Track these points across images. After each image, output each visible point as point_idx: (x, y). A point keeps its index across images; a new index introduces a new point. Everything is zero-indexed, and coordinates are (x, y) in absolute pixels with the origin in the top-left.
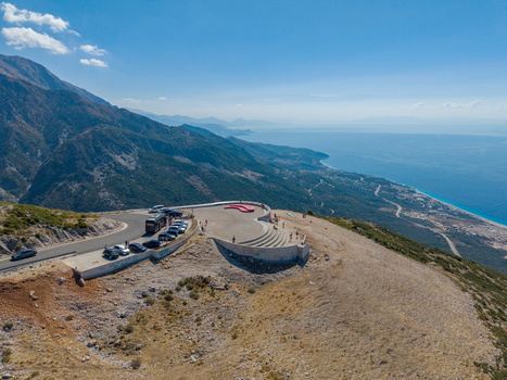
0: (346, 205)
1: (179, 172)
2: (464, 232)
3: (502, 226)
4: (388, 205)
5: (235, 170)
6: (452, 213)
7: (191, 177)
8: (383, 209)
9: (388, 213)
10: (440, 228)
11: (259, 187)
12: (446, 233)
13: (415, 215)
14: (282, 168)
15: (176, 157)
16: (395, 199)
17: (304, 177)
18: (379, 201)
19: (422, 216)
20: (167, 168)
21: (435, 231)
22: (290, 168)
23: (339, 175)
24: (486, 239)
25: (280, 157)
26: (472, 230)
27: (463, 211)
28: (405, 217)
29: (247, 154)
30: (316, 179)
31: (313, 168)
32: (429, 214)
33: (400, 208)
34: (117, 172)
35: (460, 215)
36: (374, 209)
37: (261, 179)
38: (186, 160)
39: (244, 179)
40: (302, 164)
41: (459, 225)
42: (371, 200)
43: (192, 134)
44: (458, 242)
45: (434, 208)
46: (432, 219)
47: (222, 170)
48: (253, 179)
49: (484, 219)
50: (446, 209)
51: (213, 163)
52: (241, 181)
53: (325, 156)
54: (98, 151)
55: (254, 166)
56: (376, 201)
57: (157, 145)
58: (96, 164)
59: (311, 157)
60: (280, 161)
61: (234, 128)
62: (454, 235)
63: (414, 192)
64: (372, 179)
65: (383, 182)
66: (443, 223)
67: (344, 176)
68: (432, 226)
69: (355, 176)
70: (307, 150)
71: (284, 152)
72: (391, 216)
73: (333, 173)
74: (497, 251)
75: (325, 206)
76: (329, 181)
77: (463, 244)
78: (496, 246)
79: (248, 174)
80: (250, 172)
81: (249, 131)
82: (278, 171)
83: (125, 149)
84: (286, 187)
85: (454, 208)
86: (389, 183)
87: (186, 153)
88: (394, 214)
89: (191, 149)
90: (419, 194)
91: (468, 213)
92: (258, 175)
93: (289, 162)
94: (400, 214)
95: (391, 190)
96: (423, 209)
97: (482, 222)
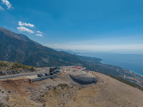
1: (60, 63)
4: (122, 75)
5: (75, 63)
6: (142, 78)
7: (63, 65)
8: (120, 76)
12: (141, 84)
13: (130, 78)
15: (59, 59)
16: (123, 73)
17: (95, 66)
18: (118, 73)
19: (132, 78)
20: (57, 62)
21: (137, 83)
22: (91, 63)
25: (88, 60)
28: (127, 78)
29: (79, 59)
30: (99, 66)
31: (98, 63)
32: (135, 78)
33: (125, 76)
34: (43, 63)
38: (62, 60)
40: (95, 62)
42: (116, 73)
43: (64, 53)
45: (136, 76)
46: (135, 79)
47: (71, 63)
50: (140, 77)
51: (69, 61)
53: (101, 60)
54: (39, 57)
55: (80, 62)
57: (54, 56)
58: (38, 61)
59: (97, 60)
61: (75, 52)
63: (129, 71)
64: (115, 67)
65: (119, 68)
66: (139, 81)
67: (107, 66)
68: (136, 82)
69: (110, 66)
70: (96, 58)
71: (89, 58)
72: (122, 78)
73: (104, 65)
76: (103, 67)
79: (79, 64)
81: (79, 53)
82: (88, 64)
83: (46, 57)
84: (90, 69)
86: (121, 68)
87: (62, 58)
90: (131, 72)
92: (82, 65)
93: (91, 61)
94: (125, 78)
95: (122, 70)
96: (133, 76)
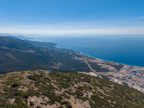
0: (62, 58)
1: (3, 52)
2: (92, 62)
3: (100, 59)
4: (74, 57)
5: (26, 50)
6: (88, 57)
7: (8, 53)
8: (72, 58)
9: (73, 59)
10: (86, 62)
11: (34, 55)
12: (88, 63)
13: (80, 59)
14: (43, 48)
15: (2, 47)
16: (75, 55)
17: (50, 51)
18: (71, 56)
19: (82, 59)
21: (85, 62)
22: (46, 48)
24: (97, 63)
25: (42, 45)
26: (93, 61)
27: (91, 57)
29: (31, 45)
30: (54, 51)
31: (53, 48)
32: (84, 58)
33: (76, 57)
35: (91, 58)
36: (70, 58)
37: (35, 52)
38: (6, 48)
39: (29, 53)
40: (50, 47)
41: (91, 60)
42: (69, 56)
44: (91, 65)
45: (84, 56)
46: (84, 59)
47: (21, 50)
48: (32, 52)
49: (96, 58)
50: (87, 57)
51: (17, 48)
52: (28, 53)
53: (56, 44)
55: (33, 48)
56: (70, 56)
59: (52, 45)
60: (43, 46)
61: (27, 37)
62: (90, 63)
63: (79, 53)
64: (69, 50)
65: (72, 51)
66: (87, 60)
67: (62, 50)
68: (84, 61)
69: (65, 50)
70: (51, 43)
71: (44, 44)
72: (74, 60)
73: (59, 49)
74: (99, 66)
75: (56, 59)
76: (58, 52)
77: (92, 65)
78: (99, 65)
79: (31, 51)
80: (31, 50)
81: (32, 38)
82: (41, 49)
84: (44, 54)
85: (89, 56)
87: (6, 45)
88: (75, 59)
89: (8, 44)
90: (81, 53)
91: (92, 57)
92: (34, 51)
93: (45, 47)
94: (77, 59)
95: (74, 53)
96: (82, 57)
97: (95, 59)
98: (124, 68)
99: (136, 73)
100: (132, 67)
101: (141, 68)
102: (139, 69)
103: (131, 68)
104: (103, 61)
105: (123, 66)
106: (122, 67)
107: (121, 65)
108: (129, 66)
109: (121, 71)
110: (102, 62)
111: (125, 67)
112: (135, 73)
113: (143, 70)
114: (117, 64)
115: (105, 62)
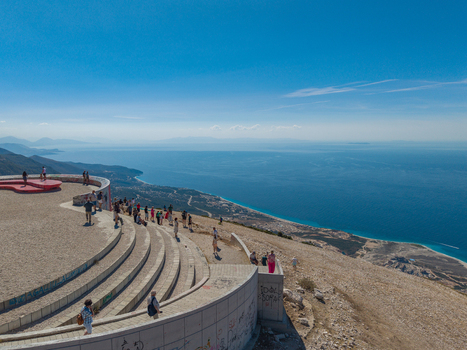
3: (286, 221)
4: (200, 213)
6: (250, 215)
16: (205, 207)
18: (192, 210)
23: (154, 189)
27: (257, 212)
30: (133, 194)
31: (129, 184)
32: (234, 217)
33: (210, 215)
35: (257, 215)
40: (117, 181)
41: (257, 224)
45: (236, 212)
49: (273, 217)
50: (246, 212)
53: (139, 173)
59: (126, 174)
63: (219, 200)
64: (183, 192)
65: (194, 193)
67: (159, 190)
69: (169, 190)
70: (121, 168)
73: (148, 188)
76: (146, 196)
85: (251, 210)
86: (198, 194)
90: (224, 201)
91: (261, 213)
95: (200, 200)
96: (229, 213)
97: (272, 220)
98: (368, 250)
99: (407, 265)
100: (390, 245)
101: (419, 249)
102: (413, 251)
103: (389, 248)
104: (298, 227)
105: (364, 241)
106: (360, 247)
107: (357, 238)
108: (381, 243)
109: (358, 257)
110: (296, 230)
111: (369, 244)
112: (403, 264)
113: (427, 255)
114: (345, 236)
115: (305, 229)
